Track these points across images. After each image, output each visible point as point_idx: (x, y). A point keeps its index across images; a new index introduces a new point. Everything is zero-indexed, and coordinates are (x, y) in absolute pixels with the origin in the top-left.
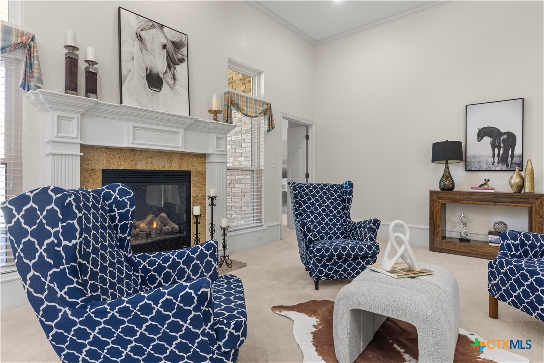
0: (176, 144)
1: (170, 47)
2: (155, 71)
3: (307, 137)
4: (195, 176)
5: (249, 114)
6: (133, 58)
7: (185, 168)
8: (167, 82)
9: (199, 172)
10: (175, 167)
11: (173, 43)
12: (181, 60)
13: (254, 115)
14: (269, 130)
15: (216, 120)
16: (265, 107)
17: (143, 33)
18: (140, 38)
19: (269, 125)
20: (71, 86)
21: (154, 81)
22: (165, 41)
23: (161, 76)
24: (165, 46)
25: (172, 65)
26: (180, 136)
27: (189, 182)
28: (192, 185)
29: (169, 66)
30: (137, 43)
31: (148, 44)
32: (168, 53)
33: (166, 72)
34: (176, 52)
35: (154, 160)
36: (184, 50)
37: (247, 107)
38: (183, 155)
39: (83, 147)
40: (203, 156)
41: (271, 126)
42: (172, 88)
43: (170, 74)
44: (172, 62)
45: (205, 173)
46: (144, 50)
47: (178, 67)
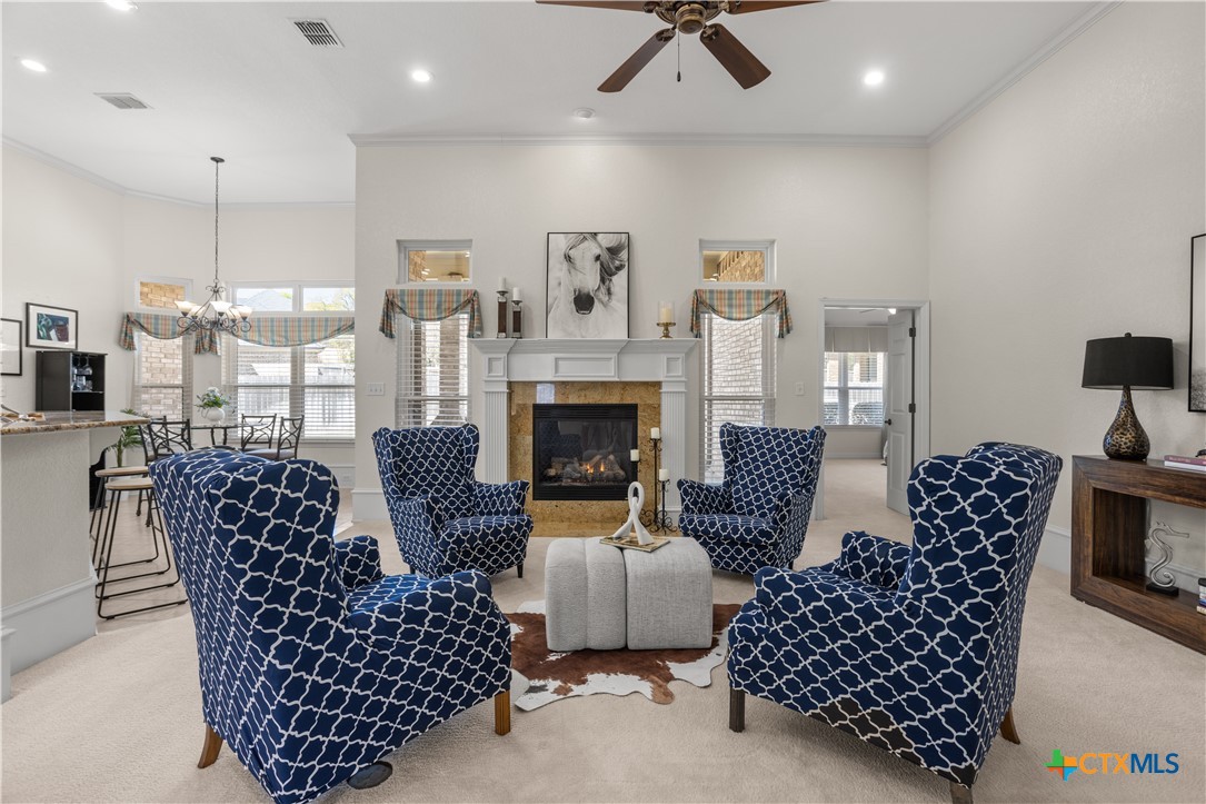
0: (607, 373)
1: (605, 256)
2: (586, 291)
3: (913, 332)
4: (644, 411)
5: (734, 316)
6: (560, 284)
7: (628, 400)
8: (600, 301)
9: (650, 406)
10: (614, 399)
11: (609, 249)
12: (619, 268)
13: (746, 316)
14: (781, 336)
15: (667, 336)
16: (772, 298)
17: (572, 253)
18: (568, 258)
19: (781, 327)
20: (502, 328)
21: (584, 302)
22: (598, 251)
23: (592, 294)
24: (598, 258)
25: (606, 277)
26: (612, 363)
27: (636, 418)
28: (639, 422)
29: (603, 280)
30: (565, 264)
31: (578, 263)
32: (602, 265)
33: (599, 288)
34: (613, 259)
35: (588, 393)
36: (624, 255)
37: (730, 306)
38: (625, 385)
39: (510, 384)
40: (658, 384)
41: (786, 329)
42: (605, 305)
43: (603, 289)
44: (607, 274)
45: (659, 406)
46: (572, 271)
47: (614, 278)
